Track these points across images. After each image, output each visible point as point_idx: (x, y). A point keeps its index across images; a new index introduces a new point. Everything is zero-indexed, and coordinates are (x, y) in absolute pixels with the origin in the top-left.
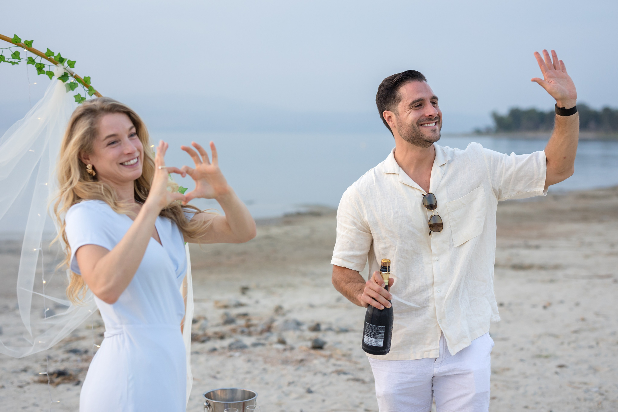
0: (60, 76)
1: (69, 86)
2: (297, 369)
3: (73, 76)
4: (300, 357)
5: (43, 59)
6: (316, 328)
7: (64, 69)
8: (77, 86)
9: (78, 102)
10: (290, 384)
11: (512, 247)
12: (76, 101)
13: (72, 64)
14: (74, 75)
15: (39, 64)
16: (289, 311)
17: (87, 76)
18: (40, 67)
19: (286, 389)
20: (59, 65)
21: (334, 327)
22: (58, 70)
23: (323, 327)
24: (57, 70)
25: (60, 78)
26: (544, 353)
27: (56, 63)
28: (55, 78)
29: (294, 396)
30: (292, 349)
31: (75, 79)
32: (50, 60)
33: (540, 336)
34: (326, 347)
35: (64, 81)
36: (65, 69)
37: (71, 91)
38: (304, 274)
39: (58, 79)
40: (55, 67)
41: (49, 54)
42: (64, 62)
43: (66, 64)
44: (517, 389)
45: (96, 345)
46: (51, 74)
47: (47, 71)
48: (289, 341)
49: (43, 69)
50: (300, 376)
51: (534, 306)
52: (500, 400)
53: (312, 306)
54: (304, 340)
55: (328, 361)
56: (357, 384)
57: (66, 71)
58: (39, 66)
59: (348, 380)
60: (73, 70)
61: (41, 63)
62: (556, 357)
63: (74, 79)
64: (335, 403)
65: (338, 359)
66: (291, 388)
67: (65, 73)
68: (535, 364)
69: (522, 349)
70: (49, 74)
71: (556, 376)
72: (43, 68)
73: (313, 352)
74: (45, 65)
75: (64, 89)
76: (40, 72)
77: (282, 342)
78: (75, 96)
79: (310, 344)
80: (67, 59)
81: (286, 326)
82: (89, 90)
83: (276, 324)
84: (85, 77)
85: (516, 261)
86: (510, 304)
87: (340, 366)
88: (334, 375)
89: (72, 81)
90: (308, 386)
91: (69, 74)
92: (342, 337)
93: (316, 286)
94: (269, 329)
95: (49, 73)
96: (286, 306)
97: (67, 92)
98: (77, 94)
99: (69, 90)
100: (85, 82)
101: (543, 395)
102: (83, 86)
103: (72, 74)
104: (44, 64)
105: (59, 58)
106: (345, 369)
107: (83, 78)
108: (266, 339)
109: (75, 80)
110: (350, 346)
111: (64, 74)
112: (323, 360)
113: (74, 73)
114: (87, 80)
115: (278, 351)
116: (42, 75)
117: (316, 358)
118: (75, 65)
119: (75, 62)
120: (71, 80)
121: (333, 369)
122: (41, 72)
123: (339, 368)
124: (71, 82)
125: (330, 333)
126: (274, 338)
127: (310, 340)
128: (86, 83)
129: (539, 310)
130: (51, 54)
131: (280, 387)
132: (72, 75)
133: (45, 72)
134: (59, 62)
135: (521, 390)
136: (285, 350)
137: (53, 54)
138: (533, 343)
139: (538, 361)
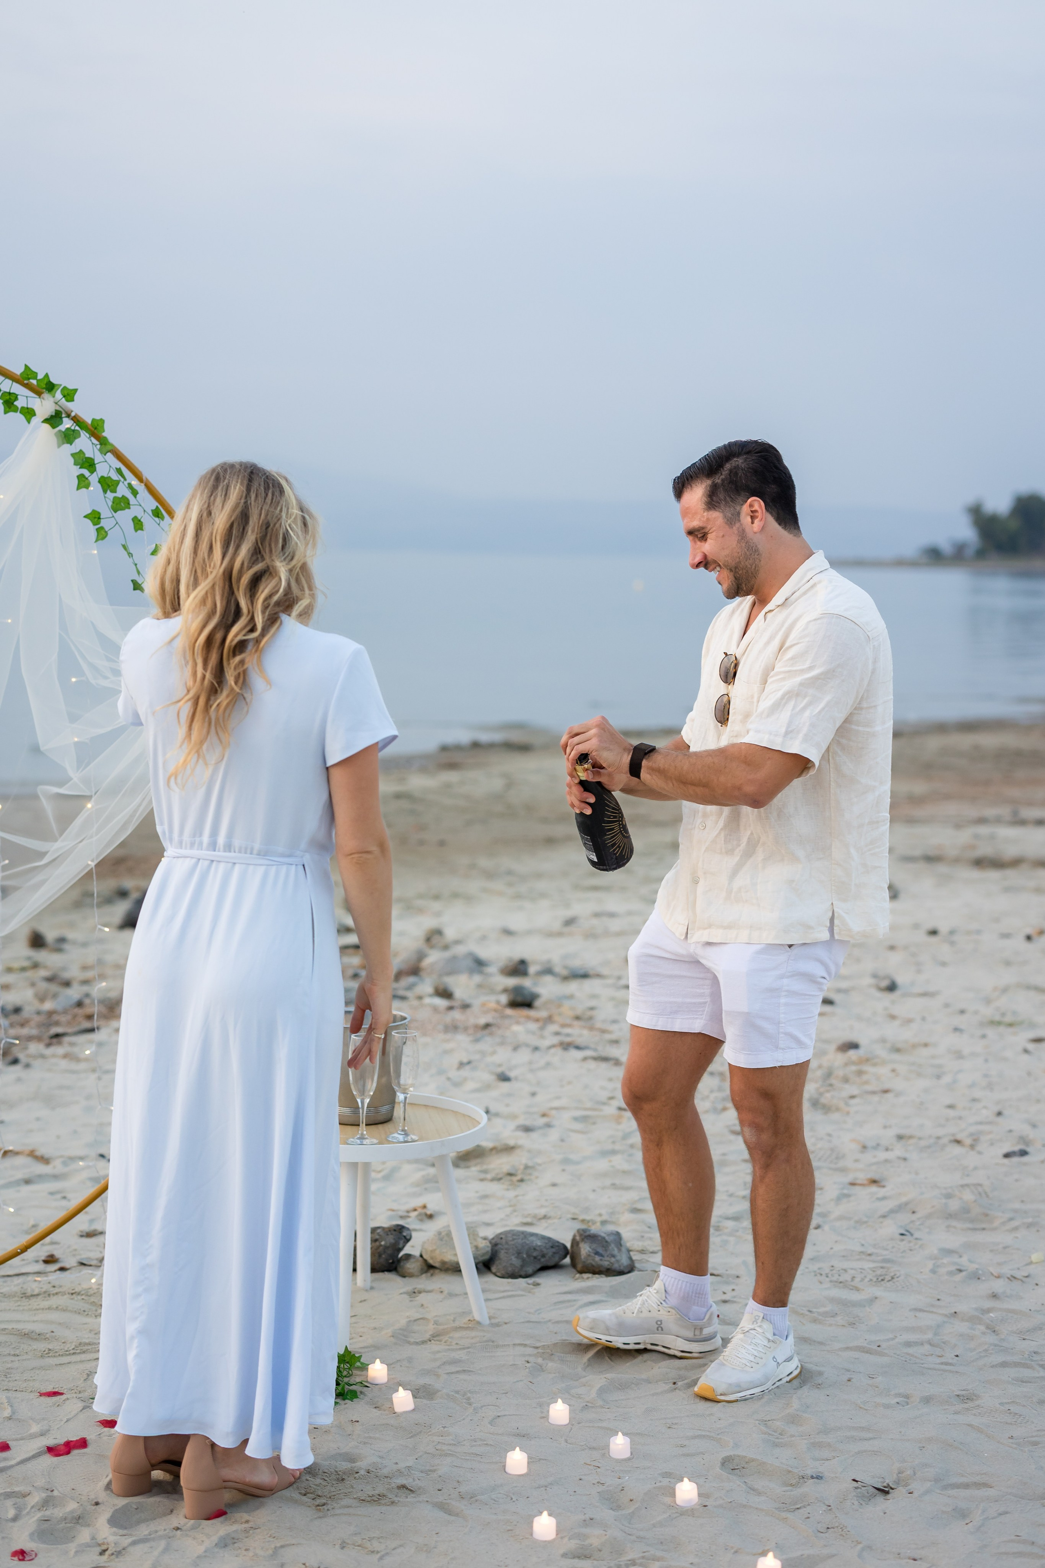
0: (47, 416)
1: (63, 436)
2: (477, 1040)
3: (71, 417)
4: (482, 1021)
5: (14, 383)
6: (519, 968)
7: (54, 404)
8: (80, 436)
9: (79, 467)
10: (462, 1065)
11: (982, 821)
12: (75, 464)
13: (69, 395)
14: (73, 414)
15: (7, 394)
16: (457, 942)
17: (98, 418)
18: (10, 399)
19: (454, 1074)
20: (46, 395)
21: (558, 969)
22: (44, 406)
23: (532, 970)
24: (42, 405)
25: (46, 421)
26: (1008, 1019)
27: (39, 393)
28: (36, 420)
29: (470, 1085)
30: (466, 1006)
31: (75, 422)
32: (28, 386)
33: (1005, 990)
34: (537, 1003)
35: (54, 427)
36: (56, 403)
37: (67, 446)
38: (490, 875)
39: (42, 422)
40: (36, 399)
41: (28, 375)
42: (54, 390)
43: (59, 395)
44: (938, 1077)
45: (102, 928)
46: (29, 413)
47: (22, 408)
48: (459, 993)
49: (15, 403)
50: (483, 1054)
51: (1006, 936)
52: (898, 1095)
53: (508, 932)
54: (492, 991)
55: (542, 1028)
56: (603, 1065)
57: (58, 408)
58: (8, 397)
59: (585, 1059)
60: (70, 406)
61: (11, 392)
62: (1032, 1025)
63: (73, 422)
64: (558, 1098)
65: (564, 1026)
66: (465, 1072)
67: (56, 410)
68: (984, 1036)
69: (962, 1012)
70: (26, 413)
71: (1026, 1057)
72: (15, 401)
73: (509, 1012)
74: (19, 396)
75: (54, 440)
76: (8, 409)
77: (445, 993)
78: (73, 455)
79: (504, 999)
80: (61, 385)
81: (452, 967)
82: (101, 444)
83: (426, 962)
84: (93, 420)
85: (985, 850)
86: (952, 932)
87: (568, 1035)
88: (559, 1051)
89: (68, 426)
90: (499, 1070)
91: (63, 412)
92: (573, 987)
93: (518, 897)
94: (415, 971)
95: (26, 411)
96: (450, 933)
97: (59, 446)
98: (78, 451)
99: (63, 444)
100: (93, 429)
101: (990, 1087)
102: (88, 436)
103: (69, 413)
104: (17, 393)
105: (45, 383)
106: (579, 1041)
107: (89, 422)
108: (410, 988)
109: (75, 424)
110: (592, 1003)
111: (56, 413)
112: (533, 1026)
113: (72, 411)
114: (98, 425)
115: (435, 1009)
116: (11, 414)
117: (518, 1023)
118: (76, 397)
119: (76, 390)
120: (67, 424)
121: (555, 1040)
122: (10, 408)
123: (568, 1039)
124: (68, 429)
125: (548, 979)
126: (426, 987)
127: (505, 990)
128: (95, 430)
129: (1019, 943)
130: (32, 376)
131: (441, 1072)
132: (68, 416)
133: (18, 408)
134: (45, 390)
135: (947, 1079)
136: (451, 1008)
137: (35, 375)
138: (988, 1001)
139: (991, 1032)
